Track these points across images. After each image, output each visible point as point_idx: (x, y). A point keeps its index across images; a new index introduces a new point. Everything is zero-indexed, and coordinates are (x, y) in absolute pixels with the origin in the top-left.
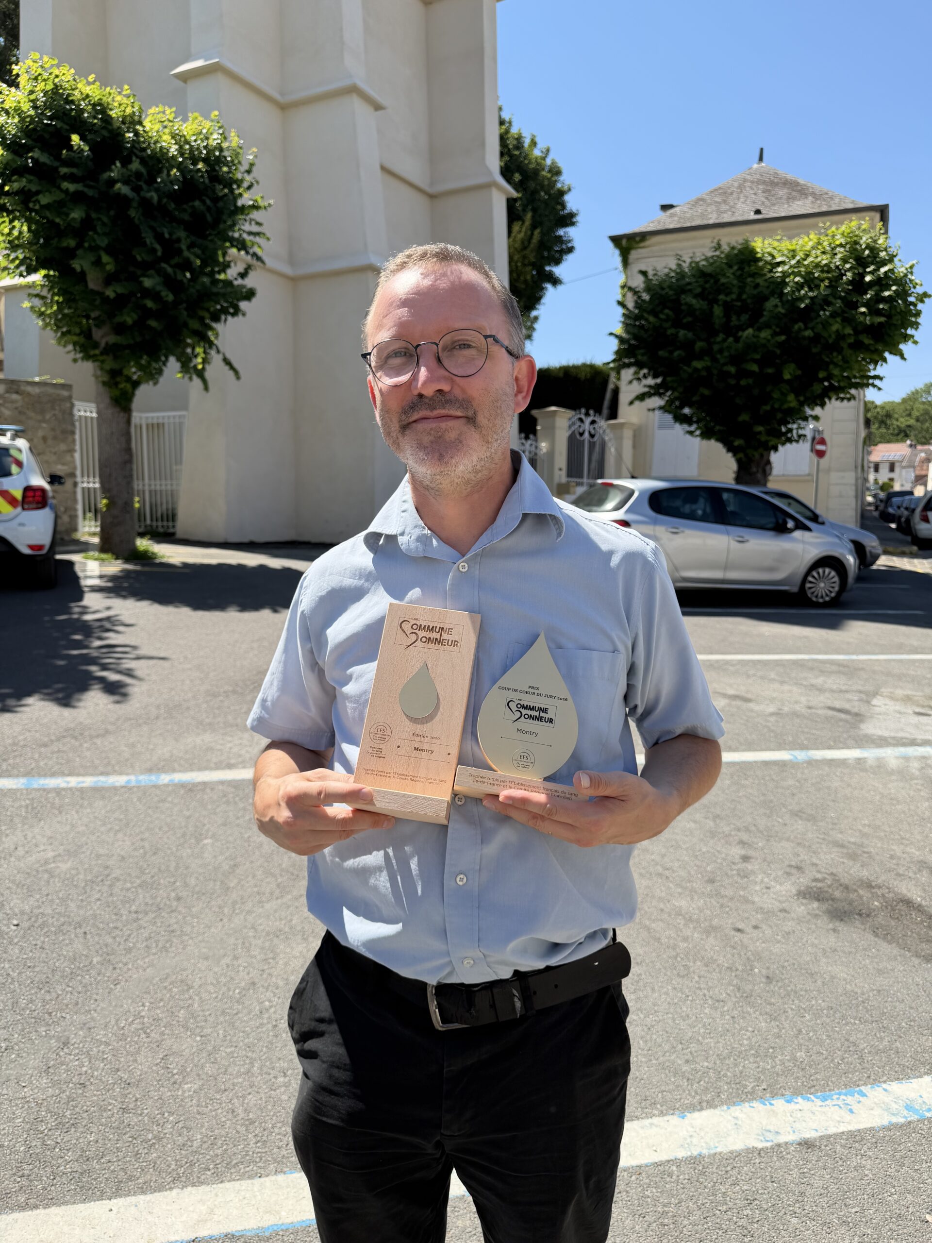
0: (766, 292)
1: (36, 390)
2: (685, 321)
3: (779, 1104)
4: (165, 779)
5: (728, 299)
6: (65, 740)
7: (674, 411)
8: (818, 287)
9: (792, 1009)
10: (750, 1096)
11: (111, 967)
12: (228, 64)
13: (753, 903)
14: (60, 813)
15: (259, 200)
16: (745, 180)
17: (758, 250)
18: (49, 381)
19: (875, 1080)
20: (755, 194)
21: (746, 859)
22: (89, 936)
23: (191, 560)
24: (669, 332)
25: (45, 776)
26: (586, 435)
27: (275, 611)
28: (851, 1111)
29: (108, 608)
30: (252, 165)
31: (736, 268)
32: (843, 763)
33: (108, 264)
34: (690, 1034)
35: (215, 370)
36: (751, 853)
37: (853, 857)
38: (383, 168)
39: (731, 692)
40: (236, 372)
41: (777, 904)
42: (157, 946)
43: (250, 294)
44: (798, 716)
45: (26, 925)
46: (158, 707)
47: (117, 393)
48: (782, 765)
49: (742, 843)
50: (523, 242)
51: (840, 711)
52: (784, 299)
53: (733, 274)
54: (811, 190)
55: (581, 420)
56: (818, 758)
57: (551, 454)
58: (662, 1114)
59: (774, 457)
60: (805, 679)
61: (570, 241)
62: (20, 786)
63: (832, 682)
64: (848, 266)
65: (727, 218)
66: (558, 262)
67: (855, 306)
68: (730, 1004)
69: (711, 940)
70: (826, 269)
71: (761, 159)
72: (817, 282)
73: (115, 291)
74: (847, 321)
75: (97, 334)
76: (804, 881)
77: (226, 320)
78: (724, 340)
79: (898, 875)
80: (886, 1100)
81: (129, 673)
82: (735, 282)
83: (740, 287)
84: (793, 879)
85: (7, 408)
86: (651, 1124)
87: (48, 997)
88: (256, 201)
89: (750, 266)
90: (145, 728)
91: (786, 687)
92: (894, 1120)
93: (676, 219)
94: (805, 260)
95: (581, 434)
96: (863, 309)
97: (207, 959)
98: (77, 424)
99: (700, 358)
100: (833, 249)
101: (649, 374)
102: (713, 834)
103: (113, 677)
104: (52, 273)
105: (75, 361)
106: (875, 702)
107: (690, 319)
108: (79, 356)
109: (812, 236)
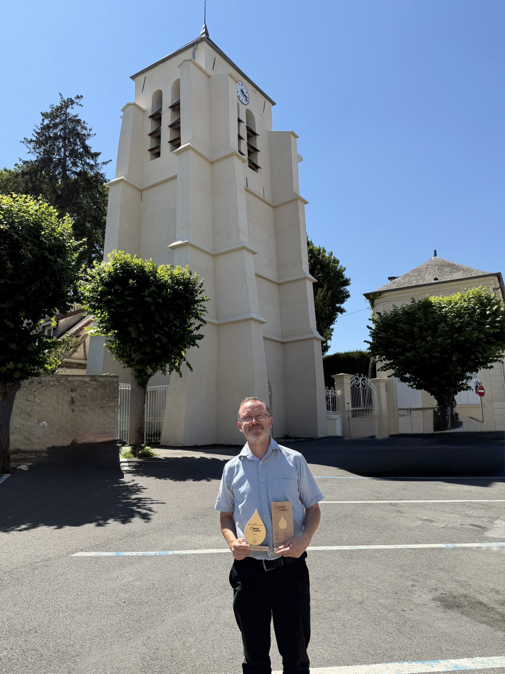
0: (439, 320)
1: (104, 379)
2: (400, 335)
3: (405, 664)
4: (170, 553)
5: (420, 324)
6: (128, 538)
7: (400, 375)
8: (464, 317)
9: (419, 636)
10: (396, 661)
11: (161, 616)
12: (192, 242)
13: (412, 601)
14: (132, 565)
15: (204, 297)
16: (429, 265)
17: (433, 302)
18: (109, 375)
19: (444, 658)
20: (434, 271)
21: (413, 586)
22: (151, 606)
23: (168, 456)
24: (393, 340)
25: (123, 551)
26: (361, 386)
27: (208, 480)
28: (432, 667)
29: (133, 481)
30: (202, 284)
31: (422, 310)
32: (471, 548)
33: (142, 327)
34: (376, 643)
35: (183, 367)
36: (416, 584)
37: (462, 586)
38: (256, 275)
39: (425, 518)
40: (191, 368)
41: (423, 602)
42: (176, 610)
43: (200, 337)
44: (454, 529)
45: (128, 602)
46: (163, 524)
47: (141, 380)
48: (440, 549)
49: (413, 580)
50: (323, 297)
51: (476, 526)
52: (448, 323)
53: (421, 313)
54: (461, 268)
55: (357, 379)
56: (459, 546)
57: (343, 396)
58: (360, 664)
59: (456, 397)
60: (464, 511)
61: (347, 292)
62: (114, 555)
63: (476, 513)
64: (477, 307)
65: (421, 283)
66: (342, 302)
67: (484, 325)
68: (394, 634)
69: (391, 614)
70: (467, 309)
71: (435, 255)
72: (463, 315)
73: (143, 339)
74: (481, 331)
75: (134, 356)
76: (437, 594)
77: (189, 347)
78: (421, 343)
79: (480, 593)
80: (447, 664)
81: (150, 510)
82: (423, 317)
83: (425, 318)
84: (432, 594)
85: (90, 388)
86: (356, 667)
87: (140, 624)
88: (203, 298)
89: (429, 309)
90: (159, 533)
91: (453, 515)
92: (448, 670)
93: (396, 284)
94: (456, 305)
95: (358, 386)
96: (488, 326)
97: (195, 614)
98: (119, 393)
99: (410, 351)
100: (469, 299)
101: (386, 358)
102: (401, 576)
103: (144, 511)
104: (116, 331)
105: (124, 367)
106: (496, 522)
107: (403, 334)
108: (126, 365)
109: (458, 294)
